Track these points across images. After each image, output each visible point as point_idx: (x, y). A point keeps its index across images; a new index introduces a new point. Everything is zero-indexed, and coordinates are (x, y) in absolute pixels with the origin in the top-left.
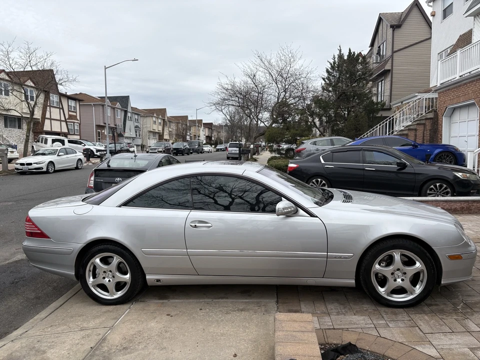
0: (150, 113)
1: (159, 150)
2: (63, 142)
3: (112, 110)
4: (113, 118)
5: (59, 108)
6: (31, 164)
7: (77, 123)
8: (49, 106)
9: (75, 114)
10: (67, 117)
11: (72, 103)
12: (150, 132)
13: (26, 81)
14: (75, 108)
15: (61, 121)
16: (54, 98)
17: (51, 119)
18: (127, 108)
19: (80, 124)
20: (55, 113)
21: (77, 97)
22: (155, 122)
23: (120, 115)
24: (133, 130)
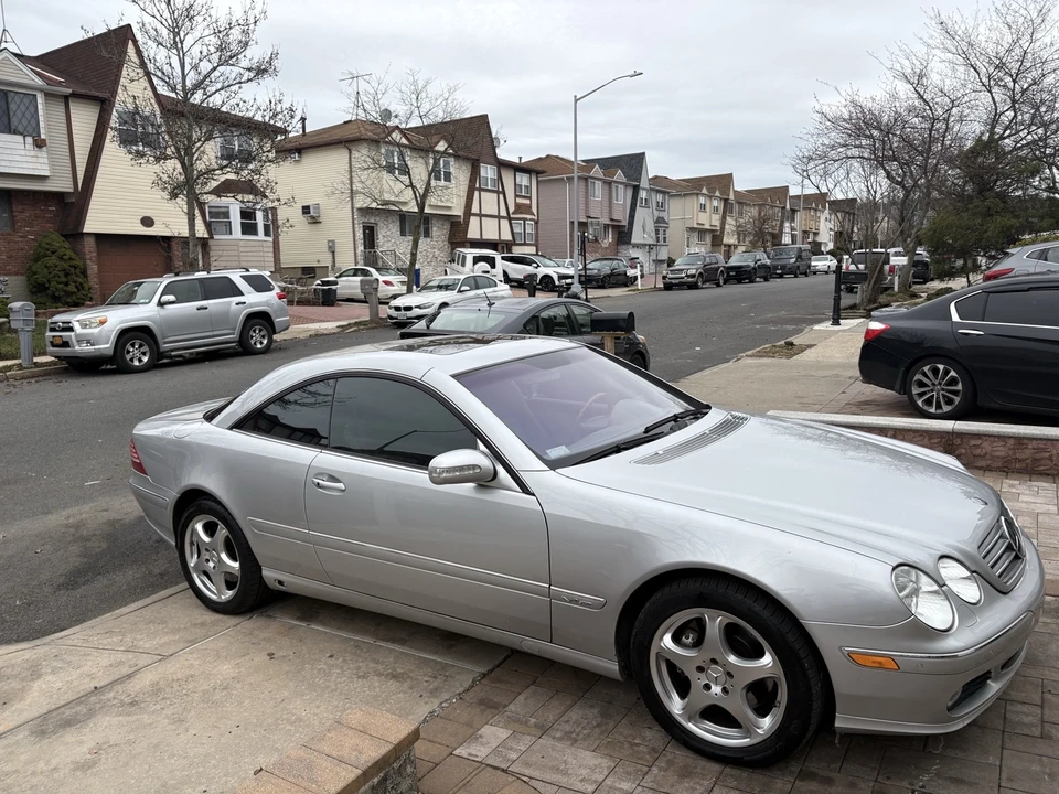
0: (693, 187)
1: (690, 272)
2: (491, 262)
3: (607, 187)
4: (606, 204)
5: (497, 192)
6: (409, 309)
7: (531, 220)
8: (477, 189)
9: (528, 202)
10: (512, 209)
11: (523, 179)
12: (692, 229)
13: (437, 143)
14: (528, 188)
15: (499, 217)
16: (488, 172)
17: (481, 215)
18: (639, 180)
19: (537, 223)
20: (488, 203)
21: (533, 167)
22: (703, 207)
23: (622, 197)
24: (651, 226)
